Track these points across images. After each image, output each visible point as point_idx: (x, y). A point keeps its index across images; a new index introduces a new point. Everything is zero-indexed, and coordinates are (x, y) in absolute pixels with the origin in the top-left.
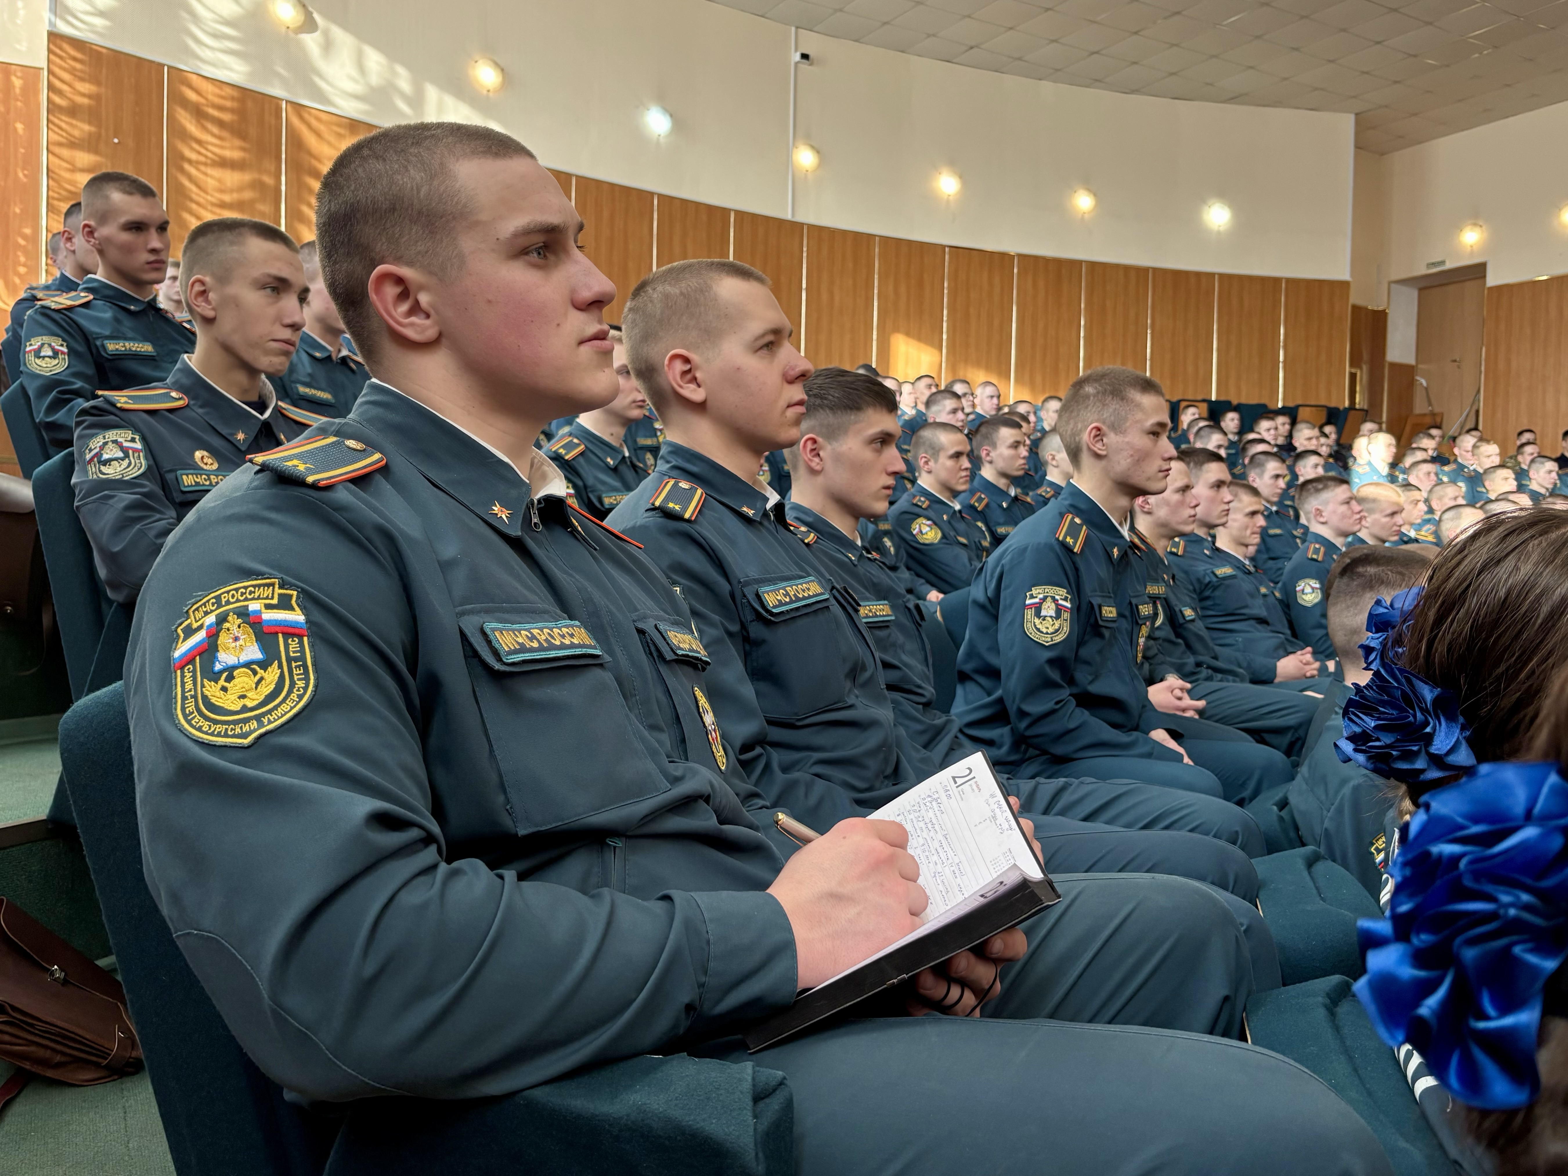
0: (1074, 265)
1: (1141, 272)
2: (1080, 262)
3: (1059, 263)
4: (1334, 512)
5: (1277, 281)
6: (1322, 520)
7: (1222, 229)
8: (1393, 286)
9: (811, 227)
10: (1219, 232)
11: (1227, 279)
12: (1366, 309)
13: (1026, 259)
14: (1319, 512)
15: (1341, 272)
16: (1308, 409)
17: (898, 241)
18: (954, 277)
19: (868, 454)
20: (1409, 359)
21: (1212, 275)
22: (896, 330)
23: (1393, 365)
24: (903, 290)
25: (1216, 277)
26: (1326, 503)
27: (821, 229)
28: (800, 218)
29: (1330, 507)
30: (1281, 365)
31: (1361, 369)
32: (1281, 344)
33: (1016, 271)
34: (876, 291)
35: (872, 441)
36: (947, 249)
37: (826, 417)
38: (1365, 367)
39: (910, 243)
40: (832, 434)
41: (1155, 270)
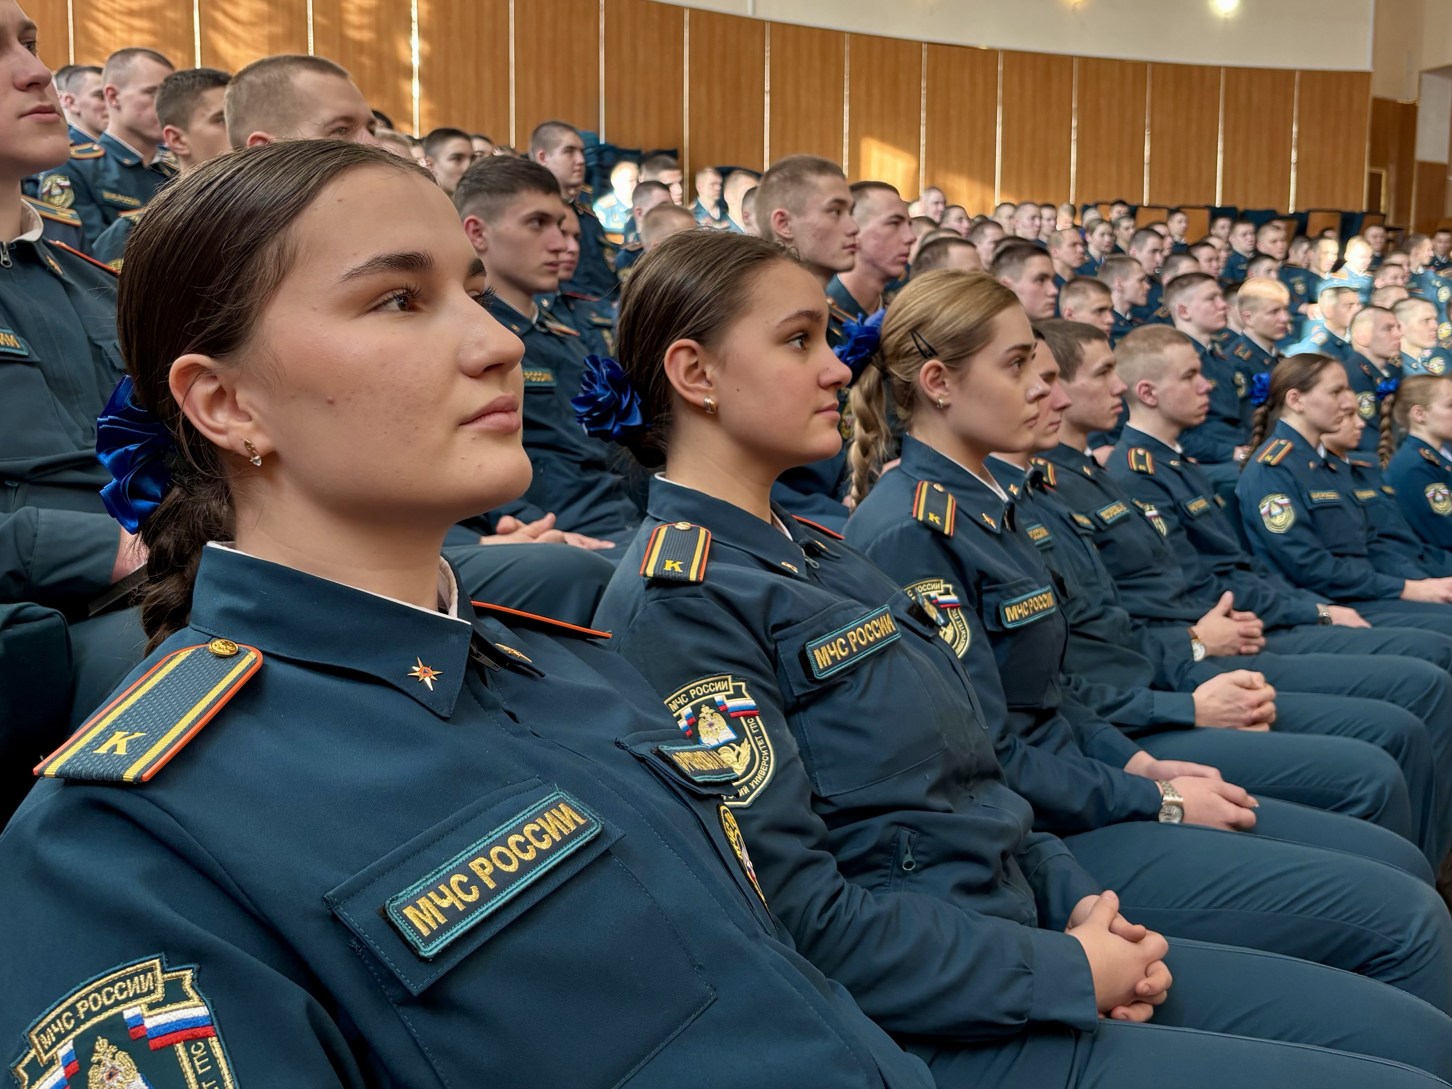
0: (1065, 60)
1: (1140, 66)
2: (1071, 58)
3: (1049, 59)
4: (1198, 308)
5: (1289, 73)
6: (1186, 316)
7: (1229, 16)
8: (1426, 77)
9: (774, 24)
10: (1226, 21)
11: (1234, 72)
12: (1394, 103)
13: (1011, 55)
14: (1183, 309)
15: (1363, 63)
16: (1320, 214)
17: (871, 38)
18: (932, 76)
19: (525, 233)
20: (1443, 158)
21: (1217, 69)
22: (870, 134)
23: (1423, 165)
24: (876, 91)
25: (1222, 71)
26: (1191, 298)
27: (784, 26)
28: (762, 14)
29: (1195, 303)
30: (1293, 167)
31: (1387, 169)
32: (1294, 143)
33: (1000, 68)
34: (846, 93)
35: (528, 220)
36: (924, 46)
37: (484, 200)
38: (1392, 168)
39: (883, 39)
40: (492, 214)
41: (1154, 64)
